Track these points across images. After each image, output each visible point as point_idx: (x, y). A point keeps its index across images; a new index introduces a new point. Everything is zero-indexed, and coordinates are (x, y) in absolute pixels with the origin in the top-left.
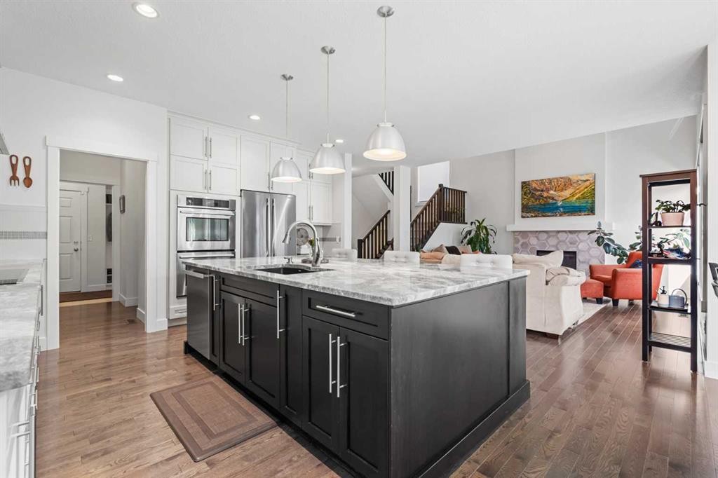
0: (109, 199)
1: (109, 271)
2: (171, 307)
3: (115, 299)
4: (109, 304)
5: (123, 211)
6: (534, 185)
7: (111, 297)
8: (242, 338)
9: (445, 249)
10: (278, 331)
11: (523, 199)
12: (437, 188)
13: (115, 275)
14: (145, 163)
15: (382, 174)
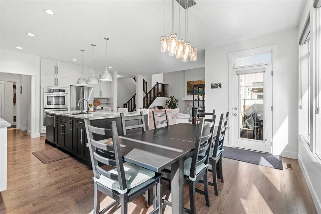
0: (15, 87)
1: (15, 117)
2: (41, 129)
3: (18, 128)
4: (15, 130)
5: (21, 92)
6: (191, 83)
7: (16, 127)
8: (62, 134)
9: (156, 107)
10: (70, 130)
11: (187, 88)
12: (156, 83)
13: (18, 119)
14: (31, 76)
15: (134, 78)
